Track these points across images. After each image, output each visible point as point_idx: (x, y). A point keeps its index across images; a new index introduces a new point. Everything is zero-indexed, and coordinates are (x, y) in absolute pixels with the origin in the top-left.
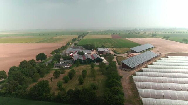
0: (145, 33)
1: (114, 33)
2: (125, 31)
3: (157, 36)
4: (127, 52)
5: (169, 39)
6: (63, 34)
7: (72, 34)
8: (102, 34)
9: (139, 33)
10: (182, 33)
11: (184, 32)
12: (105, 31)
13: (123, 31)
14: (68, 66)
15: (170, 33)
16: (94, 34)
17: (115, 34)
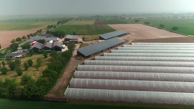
0: (130, 18)
1: (98, 19)
2: (112, 16)
3: (139, 22)
4: (95, 39)
5: (150, 24)
6: (44, 20)
7: (53, 20)
8: (86, 19)
9: (124, 18)
10: (167, 18)
11: (169, 18)
12: (92, 16)
13: (111, 16)
14: (20, 56)
15: (155, 18)
16: (77, 20)
17: (100, 19)
